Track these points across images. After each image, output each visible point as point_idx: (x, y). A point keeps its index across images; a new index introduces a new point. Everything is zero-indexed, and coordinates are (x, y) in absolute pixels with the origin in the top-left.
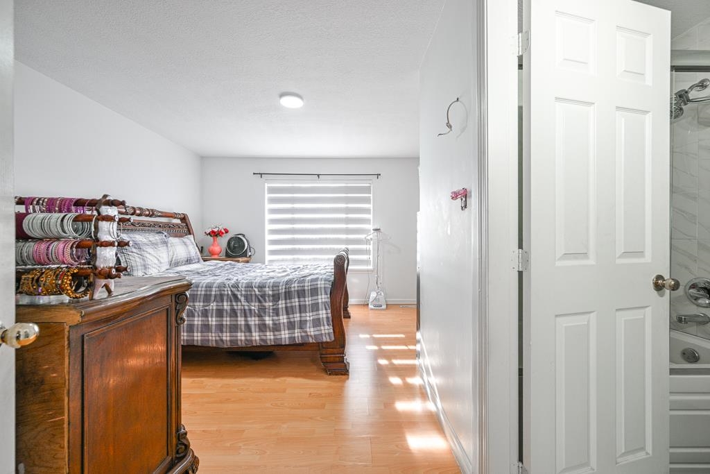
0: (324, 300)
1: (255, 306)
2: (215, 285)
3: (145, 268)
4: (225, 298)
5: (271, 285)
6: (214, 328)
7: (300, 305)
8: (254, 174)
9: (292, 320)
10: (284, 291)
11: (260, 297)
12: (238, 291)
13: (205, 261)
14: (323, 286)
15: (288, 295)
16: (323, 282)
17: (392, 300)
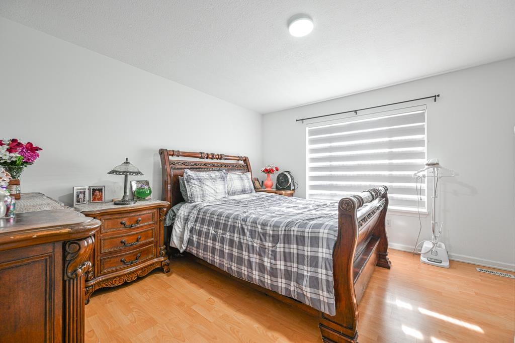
0: (324, 256)
1: (257, 243)
2: (232, 216)
3: (203, 196)
4: (236, 229)
5: (273, 224)
6: (226, 255)
7: (298, 254)
8: (297, 121)
9: (289, 269)
10: (283, 233)
11: (261, 235)
12: (246, 225)
13: (256, 192)
14: (325, 236)
15: (287, 239)
16: (326, 231)
17: (457, 256)
